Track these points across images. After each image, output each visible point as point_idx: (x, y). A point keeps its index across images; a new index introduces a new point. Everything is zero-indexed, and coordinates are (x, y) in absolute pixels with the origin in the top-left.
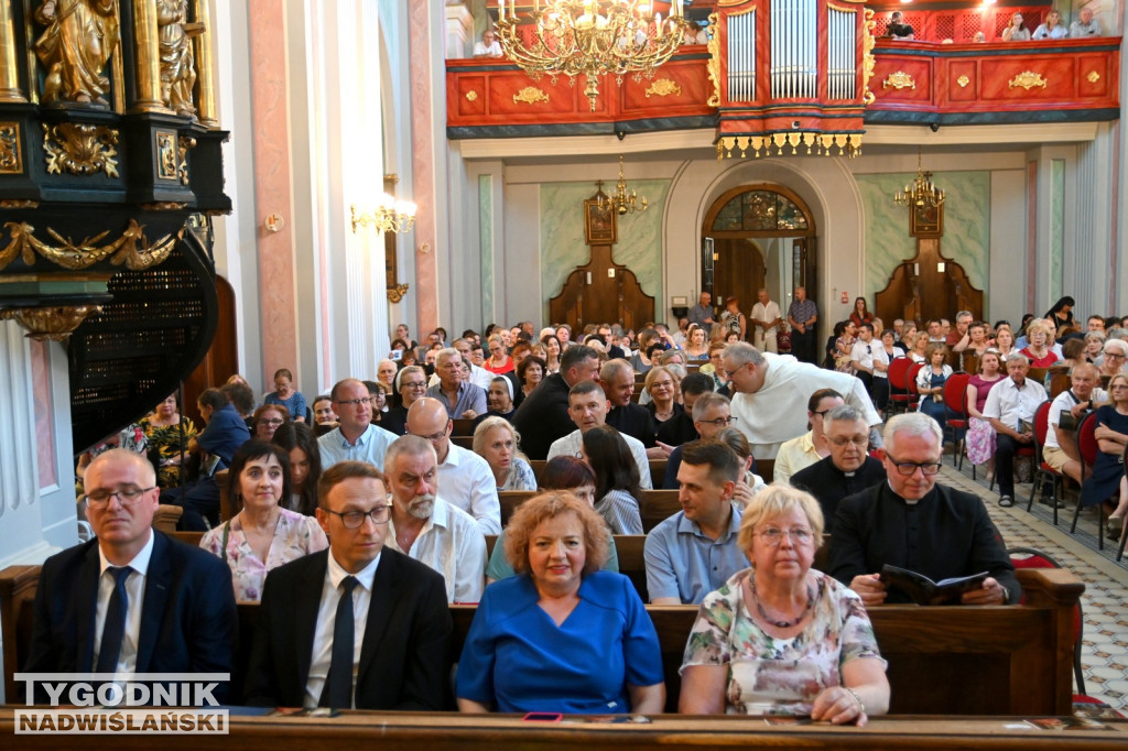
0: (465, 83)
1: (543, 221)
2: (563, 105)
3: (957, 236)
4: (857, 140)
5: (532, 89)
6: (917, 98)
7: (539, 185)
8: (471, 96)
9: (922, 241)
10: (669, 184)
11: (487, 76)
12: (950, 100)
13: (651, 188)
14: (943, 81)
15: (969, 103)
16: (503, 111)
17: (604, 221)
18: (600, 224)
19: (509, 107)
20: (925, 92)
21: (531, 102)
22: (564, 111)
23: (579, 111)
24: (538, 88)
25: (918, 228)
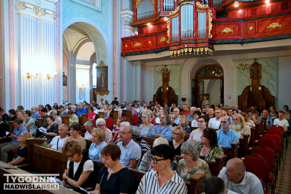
0: (125, 43)
2: (144, 46)
3: (266, 78)
4: (206, 49)
7: (153, 67)
8: (126, 46)
9: (253, 80)
10: (182, 65)
11: (129, 41)
12: (247, 35)
13: (178, 66)
14: (244, 29)
15: (253, 35)
17: (167, 75)
18: (166, 76)
19: (134, 48)
20: (237, 33)
21: (138, 46)
22: (145, 48)
23: (148, 47)
24: (139, 43)
25: (253, 76)
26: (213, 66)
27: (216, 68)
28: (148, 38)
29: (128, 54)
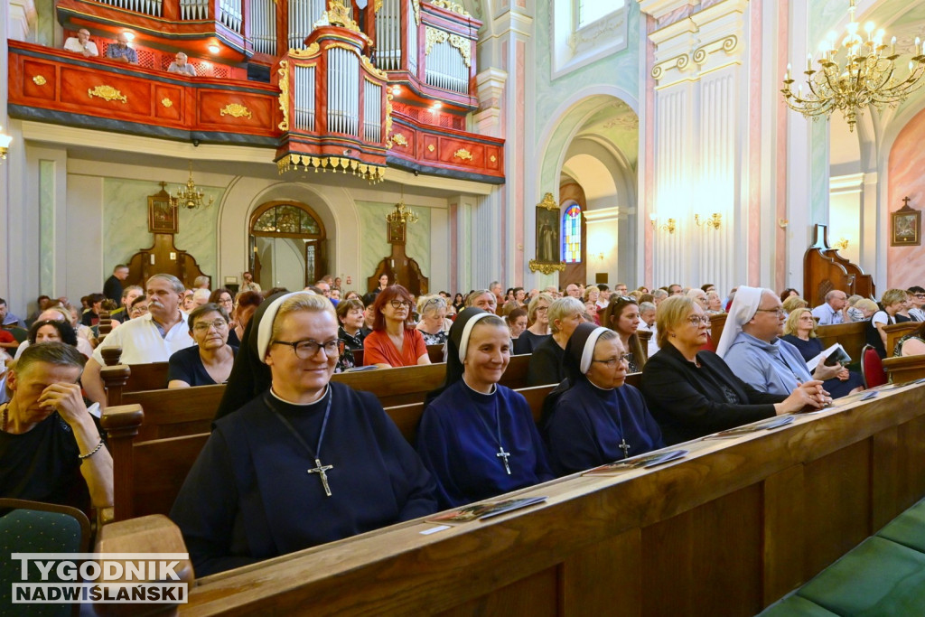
0: (31, 66)
1: (106, 209)
2: (142, 109)
4: (382, 171)
5: (108, 88)
6: (408, 153)
7: (102, 179)
8: (39, 80)
9: (394, 247)
10: (223, 192)
11: (58, 65)
12: (425, 158)
14: (420, 146)
15: (435, 162)
16: (77, 101)
17: (167, 215)
18: (162, 216)
19: (83, 98)
20: (411, 152)
21: (108, 99)
22: (142, 114)
23: (156, 116)
24: (116, 89)
25: (393, 238)
26: (297, 207)
27: (302, 212)
28: (157, 86)
29: (57, 115)
